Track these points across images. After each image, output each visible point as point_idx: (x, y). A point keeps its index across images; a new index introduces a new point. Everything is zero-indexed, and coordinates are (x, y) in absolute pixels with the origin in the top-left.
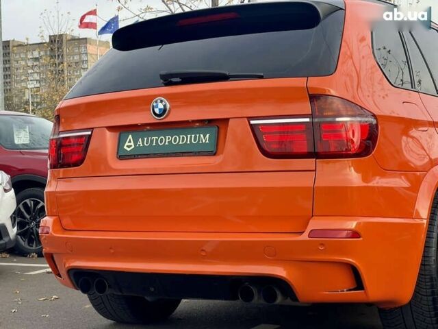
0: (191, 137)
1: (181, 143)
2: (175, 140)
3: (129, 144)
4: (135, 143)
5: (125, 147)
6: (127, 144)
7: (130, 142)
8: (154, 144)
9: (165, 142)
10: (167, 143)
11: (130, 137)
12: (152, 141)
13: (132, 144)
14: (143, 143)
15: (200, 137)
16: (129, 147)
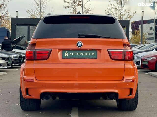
0: (89, 53)
1: (85, 55)
2: (83, 54)
3: (66, 54)
4: (69, 54)
5: (65, 55)
6: (65, 54)
7: (66, 53)
8: (76, 55)
9: (80, 54)
10: (80, 55)
11: (66, 52)
12: (75, 54)
13: (68, 54)
14: (72, 54)
15: (91, 53)
16: (67, 55)
